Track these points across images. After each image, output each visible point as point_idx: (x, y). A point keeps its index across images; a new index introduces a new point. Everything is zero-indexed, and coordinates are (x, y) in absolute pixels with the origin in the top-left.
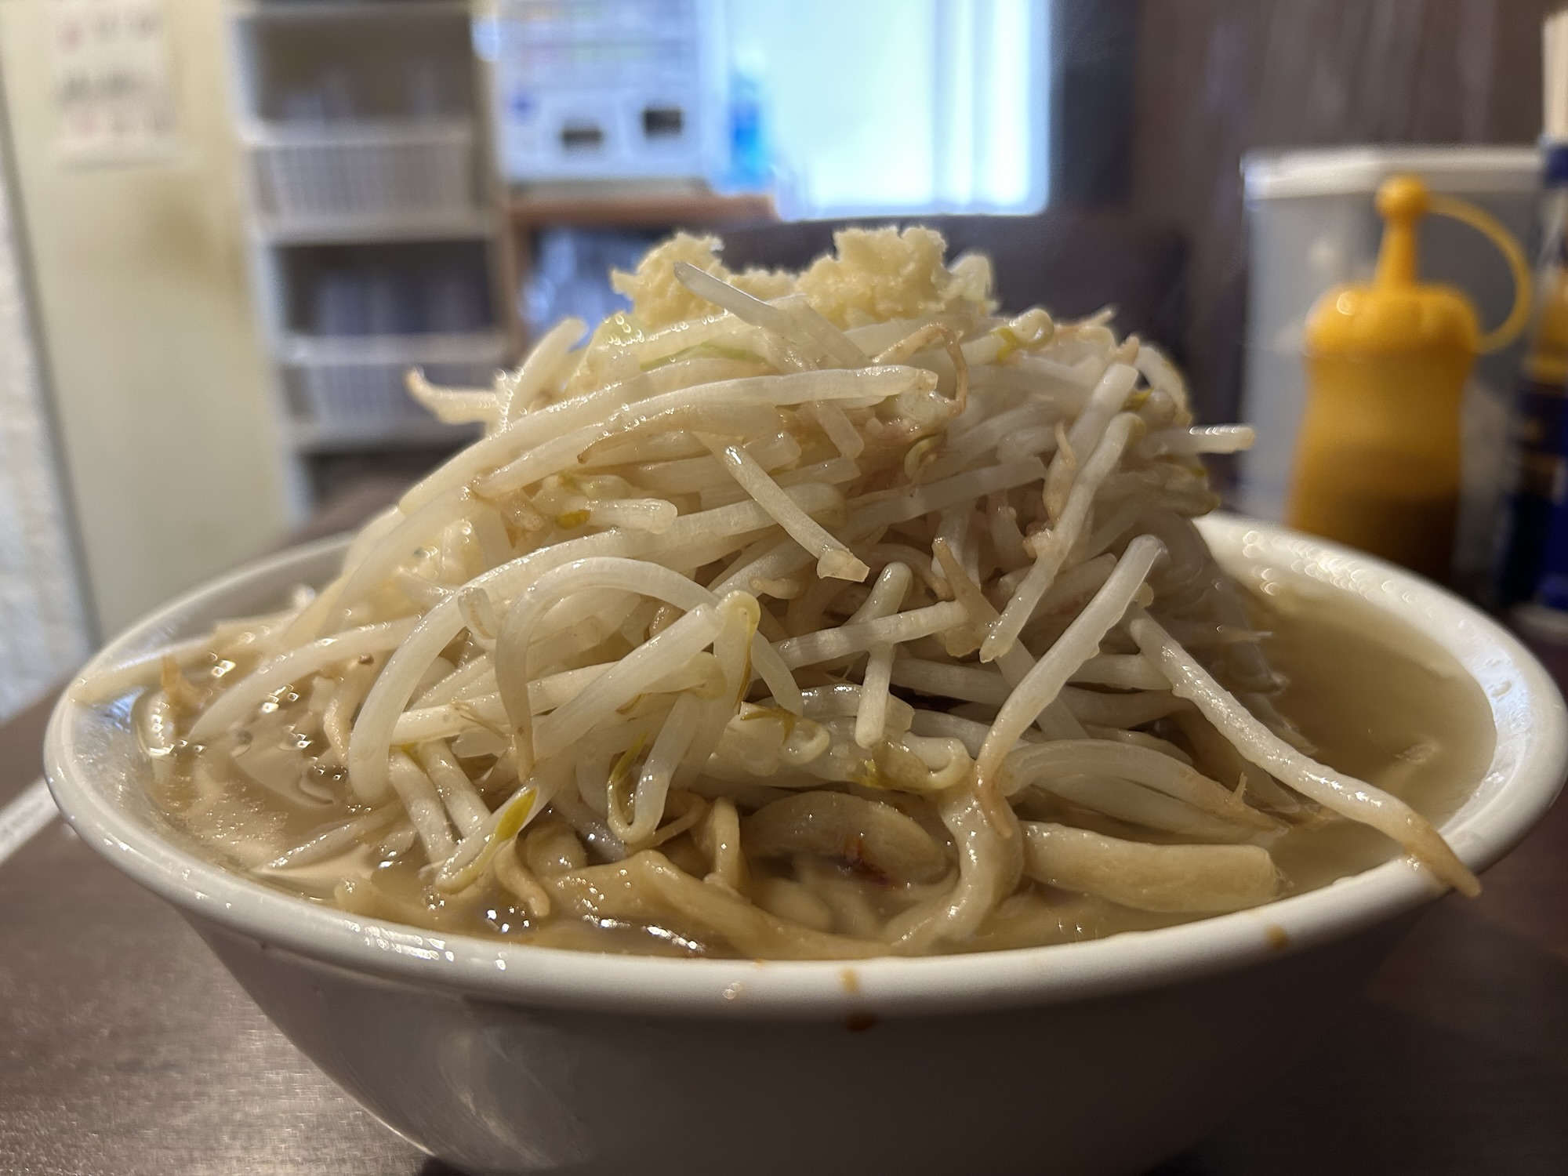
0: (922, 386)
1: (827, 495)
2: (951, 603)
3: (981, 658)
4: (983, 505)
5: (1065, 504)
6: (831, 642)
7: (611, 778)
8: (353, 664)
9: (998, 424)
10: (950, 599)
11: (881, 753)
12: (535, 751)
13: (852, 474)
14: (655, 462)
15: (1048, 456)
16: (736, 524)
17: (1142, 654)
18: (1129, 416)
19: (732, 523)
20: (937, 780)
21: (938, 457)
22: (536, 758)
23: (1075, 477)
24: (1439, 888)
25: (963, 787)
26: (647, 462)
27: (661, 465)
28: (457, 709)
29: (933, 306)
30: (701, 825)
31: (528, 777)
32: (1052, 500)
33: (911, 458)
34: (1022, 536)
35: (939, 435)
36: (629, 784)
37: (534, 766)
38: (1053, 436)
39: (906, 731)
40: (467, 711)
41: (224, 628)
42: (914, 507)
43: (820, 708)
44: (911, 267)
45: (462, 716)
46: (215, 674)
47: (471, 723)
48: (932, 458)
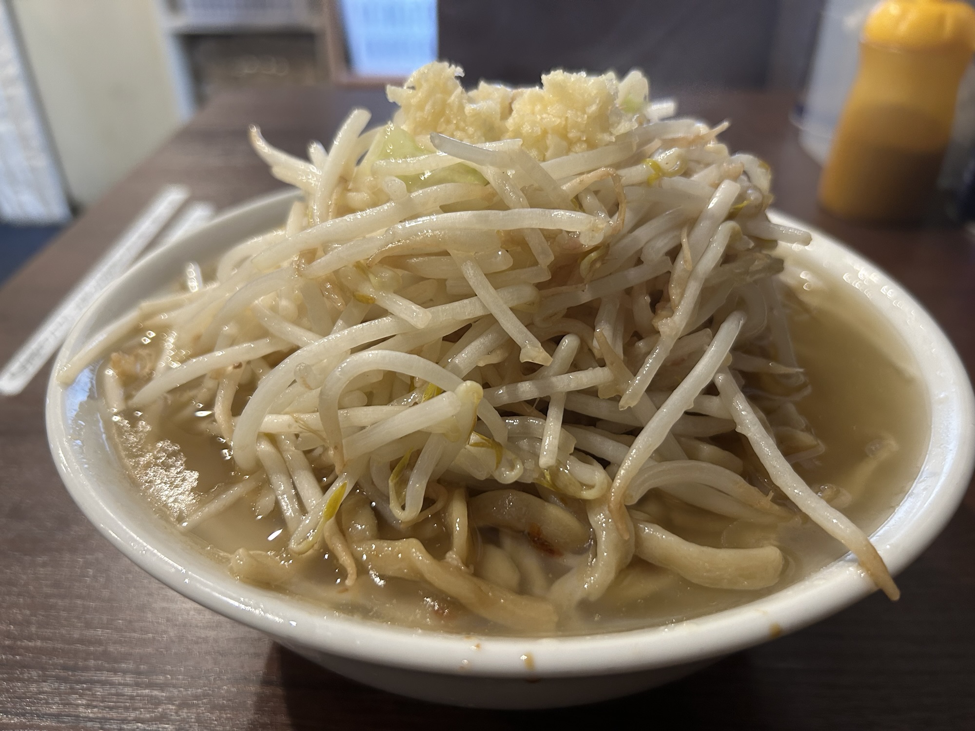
0: (595, 229)
1: (528, 293)
2: (604, 368)
3: (620, 407)
4: (629, 291)
5: (682, 295)
6: (527, 389)
7: (391, 478)
8: (230, 368)
9: (643, 233)
10: (602, 364)
11: (554, 471)
12: (345, 456)
13: (546, 277)
14: (417, 256)
15: (674, 253)
16: (469, 314)
17: (720, 397)
18: (731, 224)
19: (467, 314)
20: (587, 494)
21: (603, 264)
22: (345, 460)
23: (691, 274)
24: (875, 589)
25: (602, 501)
26: (412, 256)
27: (421, 259)
28: (296, 422)
29: (607, 138)
30: (445, 508)
31: (342, 472)
32: (674, 292)
33: (585, 264)
34: (652, 314)
35: (604, 248)
36: (403, 482)
37: (345, 465)
38: (679, 237)
39: (571, 454)
40: (302, 424)
41: (146, 305)
42: (585, 296)
43: (518, 431)
44: (594, 108)
45: (300, 427)
46: (144, 342)
47: (304, 431)
48: (598, 265)
